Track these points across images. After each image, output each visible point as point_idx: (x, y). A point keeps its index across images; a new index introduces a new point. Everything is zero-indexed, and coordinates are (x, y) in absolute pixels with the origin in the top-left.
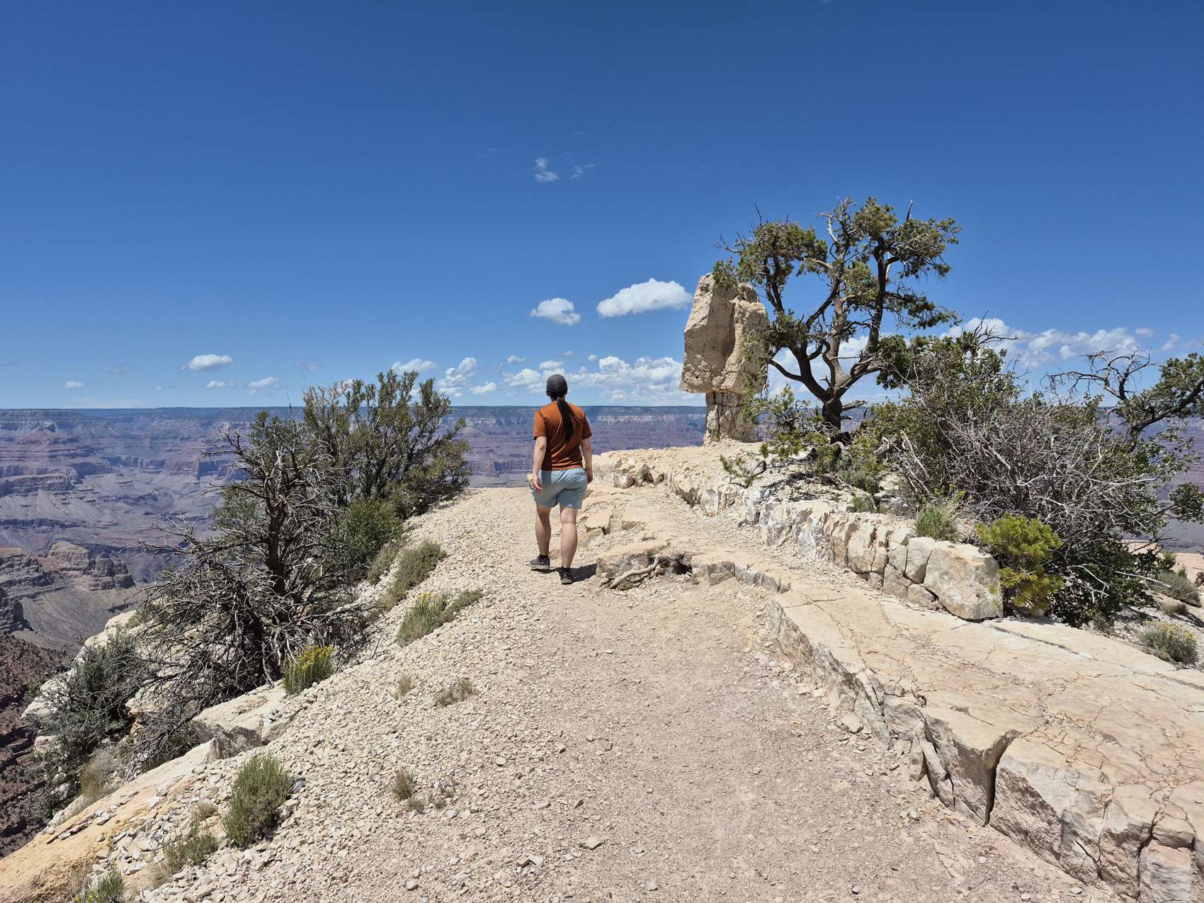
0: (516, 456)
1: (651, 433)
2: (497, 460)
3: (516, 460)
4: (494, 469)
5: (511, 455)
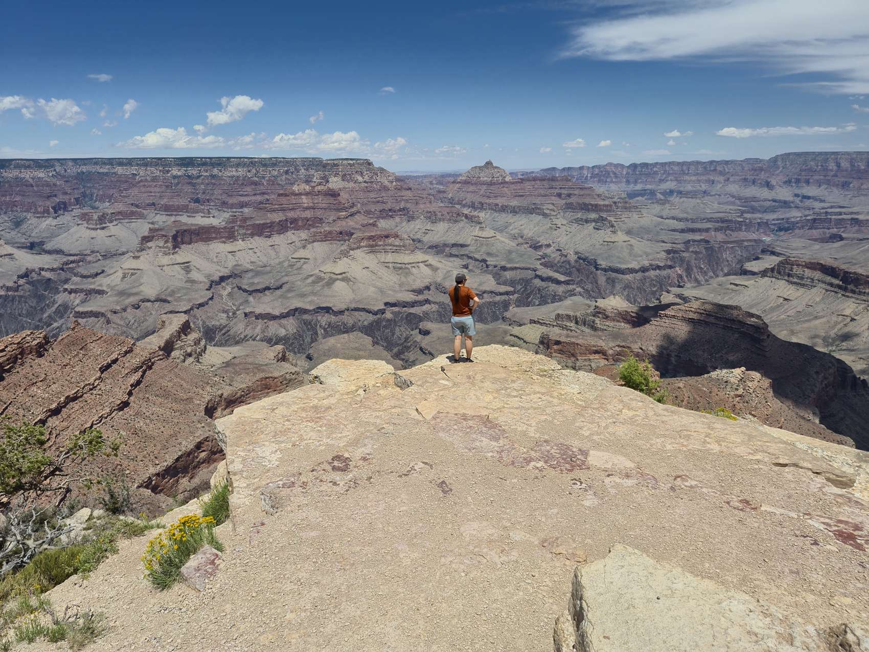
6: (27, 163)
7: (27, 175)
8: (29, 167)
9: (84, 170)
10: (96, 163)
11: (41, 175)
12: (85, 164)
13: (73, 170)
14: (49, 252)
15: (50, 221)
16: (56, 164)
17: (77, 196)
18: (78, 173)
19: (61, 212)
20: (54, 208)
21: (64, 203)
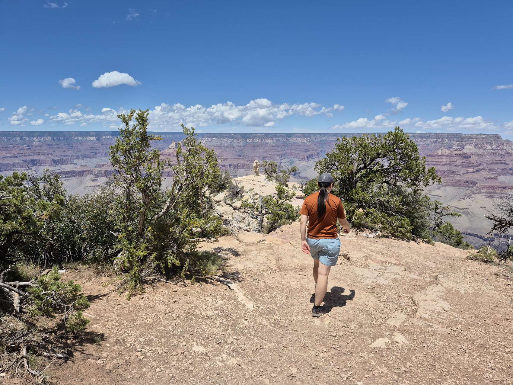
0: (64, 156)
2: (54, 158)
3: (65, 158)
4: (53, 163)
5: (61, 156)
6: (300, 135)
7: (299, 141)
8: (300, 137)
9: (324, 139)
10: (330, 136)
11: (305, 141)
12: (325, 136)
13: (319, 139)
14: (301, 178)
15: (304, 163)
16: (312, 136)
17: (318, 152)
18: (321, 140)
19: (310, 159)
20: (307, 157)
21: (312, 155)
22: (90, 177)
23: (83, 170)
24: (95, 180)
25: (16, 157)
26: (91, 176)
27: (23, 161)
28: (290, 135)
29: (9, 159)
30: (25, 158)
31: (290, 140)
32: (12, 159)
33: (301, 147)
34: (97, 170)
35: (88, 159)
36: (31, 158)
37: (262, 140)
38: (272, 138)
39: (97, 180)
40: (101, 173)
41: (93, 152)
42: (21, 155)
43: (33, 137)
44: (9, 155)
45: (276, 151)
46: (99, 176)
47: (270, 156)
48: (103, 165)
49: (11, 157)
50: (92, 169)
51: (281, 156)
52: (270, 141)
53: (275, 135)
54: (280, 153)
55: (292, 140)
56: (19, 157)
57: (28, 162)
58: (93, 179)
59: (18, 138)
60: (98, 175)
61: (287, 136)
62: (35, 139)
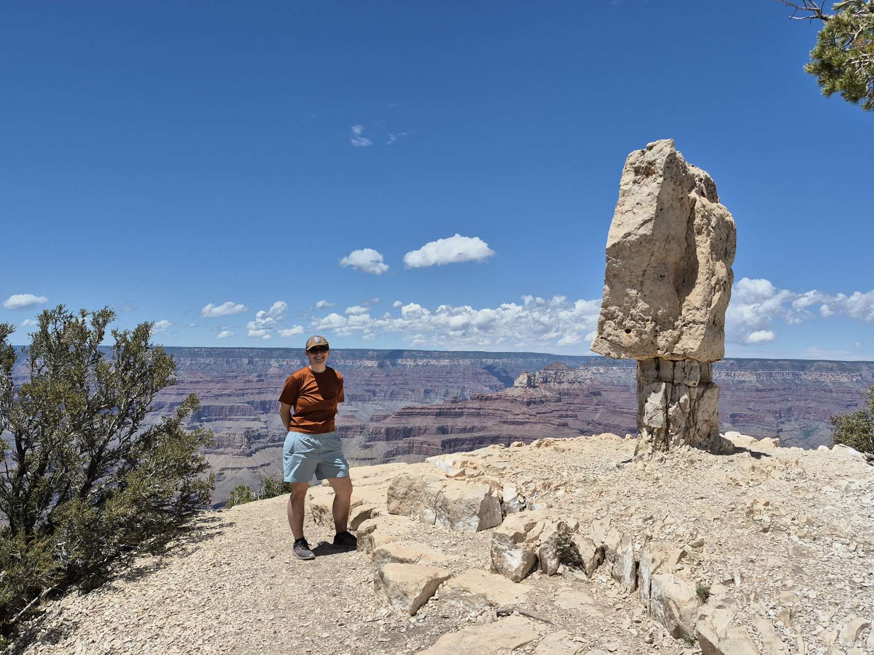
1: (449, 376)
22: (359, 439)
23: (348, 424)
24: (366, 447)
25: (238, 395)
26: (362, 437)
27: (248, 403)
28: (803, 365)
29: (225, 398)
30: (250, 398)
31: (803, 377)
32: (230, 398)
33: (834, 395)
34: (373, 425)
35: (360, 403)
36: (262, 398)
37: (727, 375)
38: (755, 369)
39: (371, 446)
40: (380, 433)
41: (369, 391)
42: (246, 391)
43: (270, 358)
44: (227, 392)
45: (765, 403)
46: (374, 439)
47: (750, 413)
48: (385, 417)
49: (230, 396)
50: (363, 423)
51: (778, 414)
52: (749, 378)
53: (763, 364)
54: (777, 407)
55: (808, 377)
56: (243, 395)
57: (255, 405)
58: (363, 443)
59: (246, 361)
60: (374, 437)
61: (794, 367)
62: (273, 362)
